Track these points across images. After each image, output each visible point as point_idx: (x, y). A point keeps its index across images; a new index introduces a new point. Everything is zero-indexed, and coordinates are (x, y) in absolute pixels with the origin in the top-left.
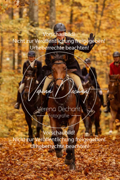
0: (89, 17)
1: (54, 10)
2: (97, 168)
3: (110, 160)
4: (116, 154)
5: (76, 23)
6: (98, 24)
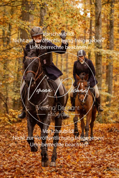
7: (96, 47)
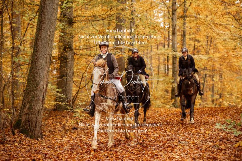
0: (203, 48)
1: (185, 43)
5: (197, 50)
6: (208, 51)
7: (172, 50)
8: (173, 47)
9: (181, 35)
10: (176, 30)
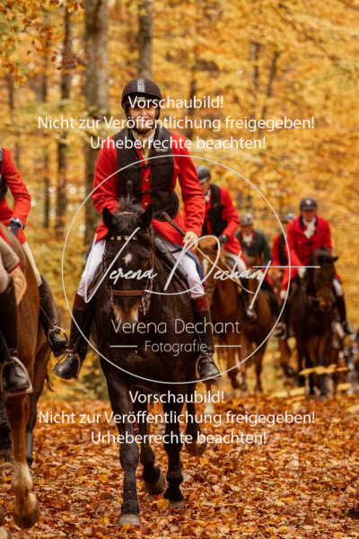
0: (236, 100)
2: (251, 474)
3: (285, 456)
4: (301, 440)
5: (204, 112)
8: (90, 92)
9: (128, 37)
10: (103, 14)
